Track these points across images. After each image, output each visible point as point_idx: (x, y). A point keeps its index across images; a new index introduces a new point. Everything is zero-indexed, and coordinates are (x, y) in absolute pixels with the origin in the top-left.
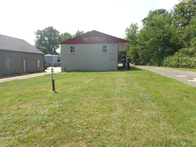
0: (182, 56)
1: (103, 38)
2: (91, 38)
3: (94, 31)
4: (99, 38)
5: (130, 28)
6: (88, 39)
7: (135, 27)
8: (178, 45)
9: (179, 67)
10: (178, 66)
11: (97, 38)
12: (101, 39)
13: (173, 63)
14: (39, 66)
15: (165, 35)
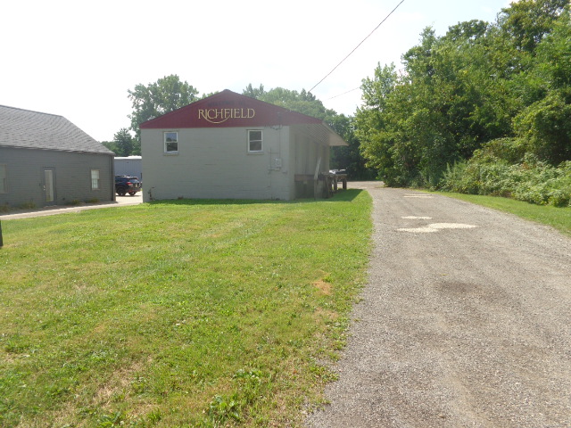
0: (489, 161)
1: (251, 113)
2: (219, 111)
3: (227, 92)
4: (240, 111)
5: (374, 77)
6: (212, 114)
7: (385, 76)
8: (493, 128)
9: (477, 194)
10: (475, 191)
11: (234, 113)
12: (245, 114)
13: (466, 180)
14: (95, 186)
15: (460, 99)
